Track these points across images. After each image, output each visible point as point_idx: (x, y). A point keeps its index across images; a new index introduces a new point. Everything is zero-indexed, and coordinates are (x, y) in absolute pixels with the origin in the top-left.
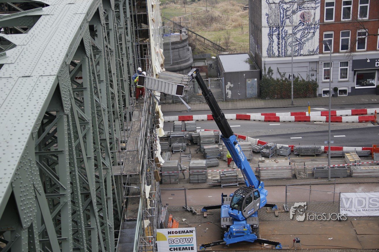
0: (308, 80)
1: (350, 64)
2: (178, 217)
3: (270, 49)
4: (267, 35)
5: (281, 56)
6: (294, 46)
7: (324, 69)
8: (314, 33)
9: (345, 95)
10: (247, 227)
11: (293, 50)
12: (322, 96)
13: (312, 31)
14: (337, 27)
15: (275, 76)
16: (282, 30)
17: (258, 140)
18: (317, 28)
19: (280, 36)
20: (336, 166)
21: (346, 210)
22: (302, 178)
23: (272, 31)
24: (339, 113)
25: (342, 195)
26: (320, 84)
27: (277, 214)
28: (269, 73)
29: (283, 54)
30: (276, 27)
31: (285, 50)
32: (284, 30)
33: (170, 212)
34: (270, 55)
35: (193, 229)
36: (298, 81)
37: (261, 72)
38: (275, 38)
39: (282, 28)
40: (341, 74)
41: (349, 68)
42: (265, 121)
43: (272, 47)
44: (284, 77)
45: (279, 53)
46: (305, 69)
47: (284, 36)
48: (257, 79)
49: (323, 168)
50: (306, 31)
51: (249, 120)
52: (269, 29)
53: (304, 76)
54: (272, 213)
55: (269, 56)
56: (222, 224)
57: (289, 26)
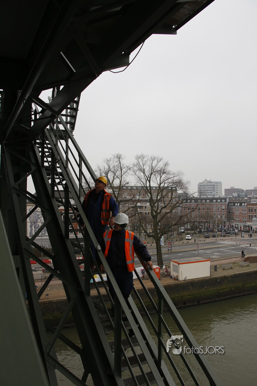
0: (49, 247)
4: (30, 226)
16: (36, 224)
34: (31, 235)
36: (44, 248)
38: (33, 227)
43: (32, 232)
46: (48, 243)
47: (37, 227)
52: (30, 223)
57: (40, 222)
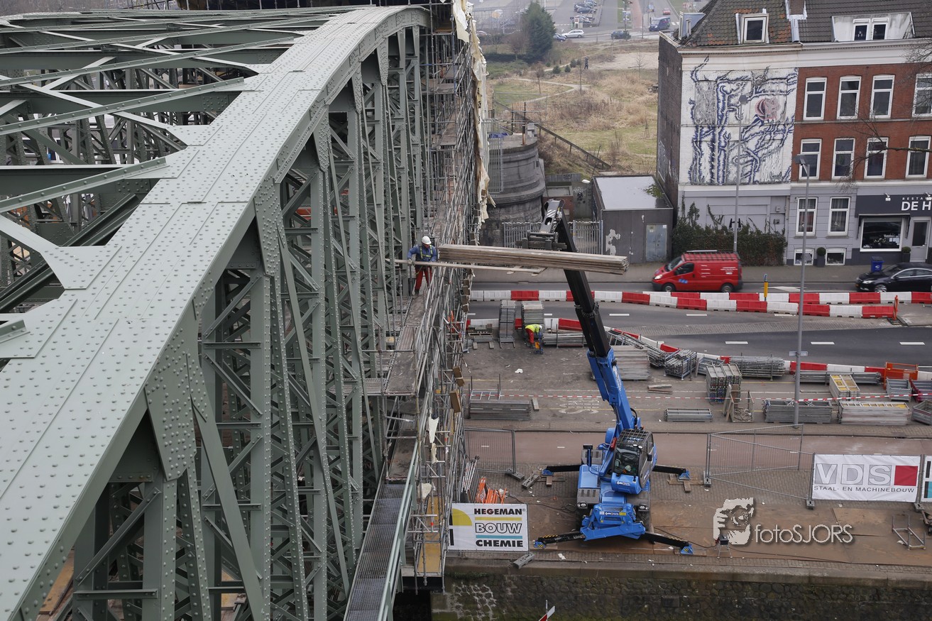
0: (767, 231)
1: (852, 204)
2: (497, 484)
3: (694, 169)
4: (691, 141)
5: (716, 182)
6: (741, 164)
7: (799, 211)
8: (782, 140)
9: (839, 264)
10: (627, 510)
11: (740, 172)
12: (795, 264)
13: (779, 136)
14: (828, 130)
15: (703, 222)
16: (720, 133)
17: (661, 343)
18: (789, 131)
19: (716, 144)
20: (809, 400)
21: (825, 488)
22: (742, 421)
23: (701, 135)
24: (824, 298)
25: (819, 459)
26: (791, 241)
27: (688, 486)
28: (691, 214)
29: (721, 180)
30: (709, 127)
31: (724, 172)
32: (723, 133)
33: (480, 473)
34: (695, 180)
35: (524, 506)
36: (747, 232)
37: (675, 212)
38: (705, 148)
39: (720, 128)
40: (833, 222)
41: (849, 211)
42: (677, 307)
43: (698, 165)
44: (720, 224)
45: (712, 177)
46: (762, 210)
47: (723, 144)
48: (668, 226)
49: (784, 403)
50: (768, 137)
51: (648, 304)
52: (694, 129)
53: (759, 224)
54: (679, 485)
55: (693, 182)
56: (578, 501)
57: (734, 126)
